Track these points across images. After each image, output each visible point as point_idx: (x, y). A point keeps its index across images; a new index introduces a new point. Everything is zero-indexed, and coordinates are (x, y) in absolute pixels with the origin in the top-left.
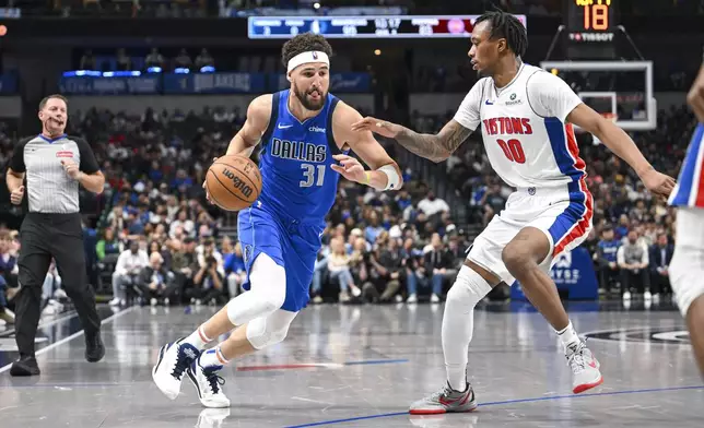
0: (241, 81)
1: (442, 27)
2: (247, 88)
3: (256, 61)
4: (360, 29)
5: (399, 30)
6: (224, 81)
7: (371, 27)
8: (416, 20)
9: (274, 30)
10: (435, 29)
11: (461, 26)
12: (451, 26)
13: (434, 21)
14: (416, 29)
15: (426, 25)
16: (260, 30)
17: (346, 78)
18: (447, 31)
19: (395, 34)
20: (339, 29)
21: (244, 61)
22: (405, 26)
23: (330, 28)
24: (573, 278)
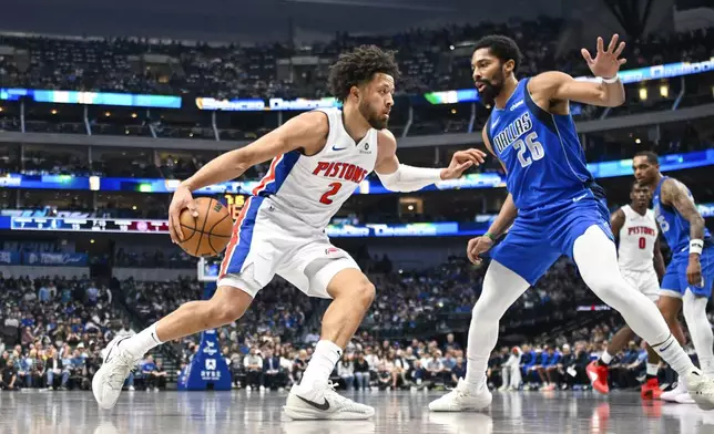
1: (133, 226)
2: (9, 261)
3: (15, 244)
4: (82, 226)
5: (107, 227)
7: (90, 224)
8: (117, 222)
9: (27, 224)
10: (130, 227)
11: (145, 226)
12: (139, 226)
13: (129, 222)
14: (118, 227)
15: (124, 224)
16: (18, 224)
17: (72, 256)
18: (136, 228)
19: (104, 230)
20: (70, 226)
22: (110, 225)
23: (63, 224)
24: (217, 376)
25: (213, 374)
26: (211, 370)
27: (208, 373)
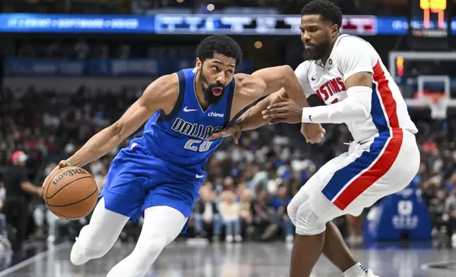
0: (150, 65)
4: (246, 26)
6: (137, 66)
7: (254, 25)
8: (288, 20)
14: (289, 27)
16: (165, 26)
20: (229, 26)
21: (152, 50)
22: (280, 25)
23: (220, 25)
24: (413, 223)
25: (408, 220)
26: (405, 217)
27: (402, 220)
